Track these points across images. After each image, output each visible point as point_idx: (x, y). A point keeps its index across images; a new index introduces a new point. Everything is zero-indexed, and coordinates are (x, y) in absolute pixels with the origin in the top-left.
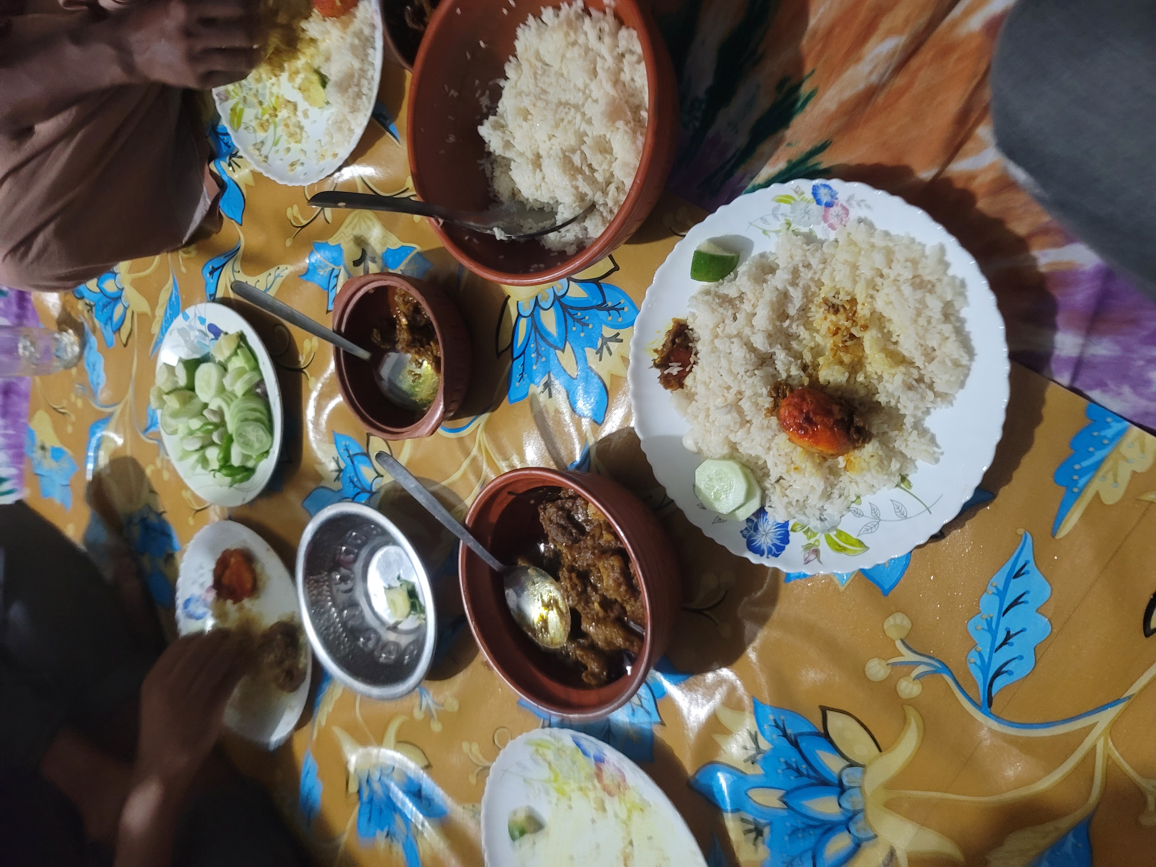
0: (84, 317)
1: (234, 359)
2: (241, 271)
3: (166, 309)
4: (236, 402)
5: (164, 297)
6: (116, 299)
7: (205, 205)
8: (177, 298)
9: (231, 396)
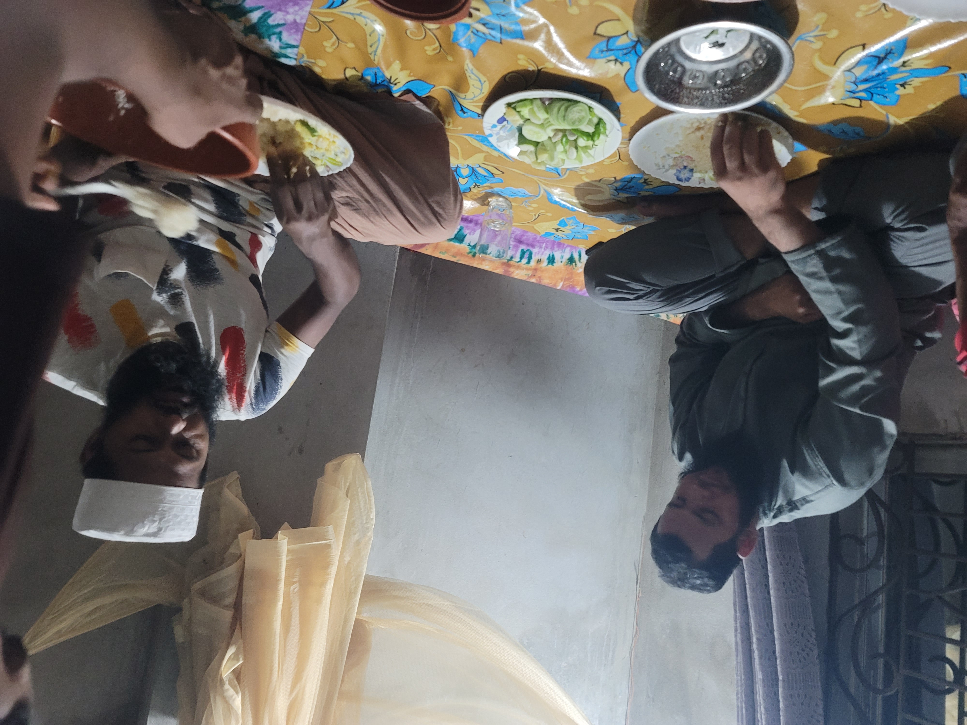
0: (482, 190)
1: (522, 113)
2: (466, 94)
3: (484, 144)
4: (551, 119)
5: (475, 143)
6: (473, 170)
7: (420, 105)
8: (477, 136)
9: (547, 121)
